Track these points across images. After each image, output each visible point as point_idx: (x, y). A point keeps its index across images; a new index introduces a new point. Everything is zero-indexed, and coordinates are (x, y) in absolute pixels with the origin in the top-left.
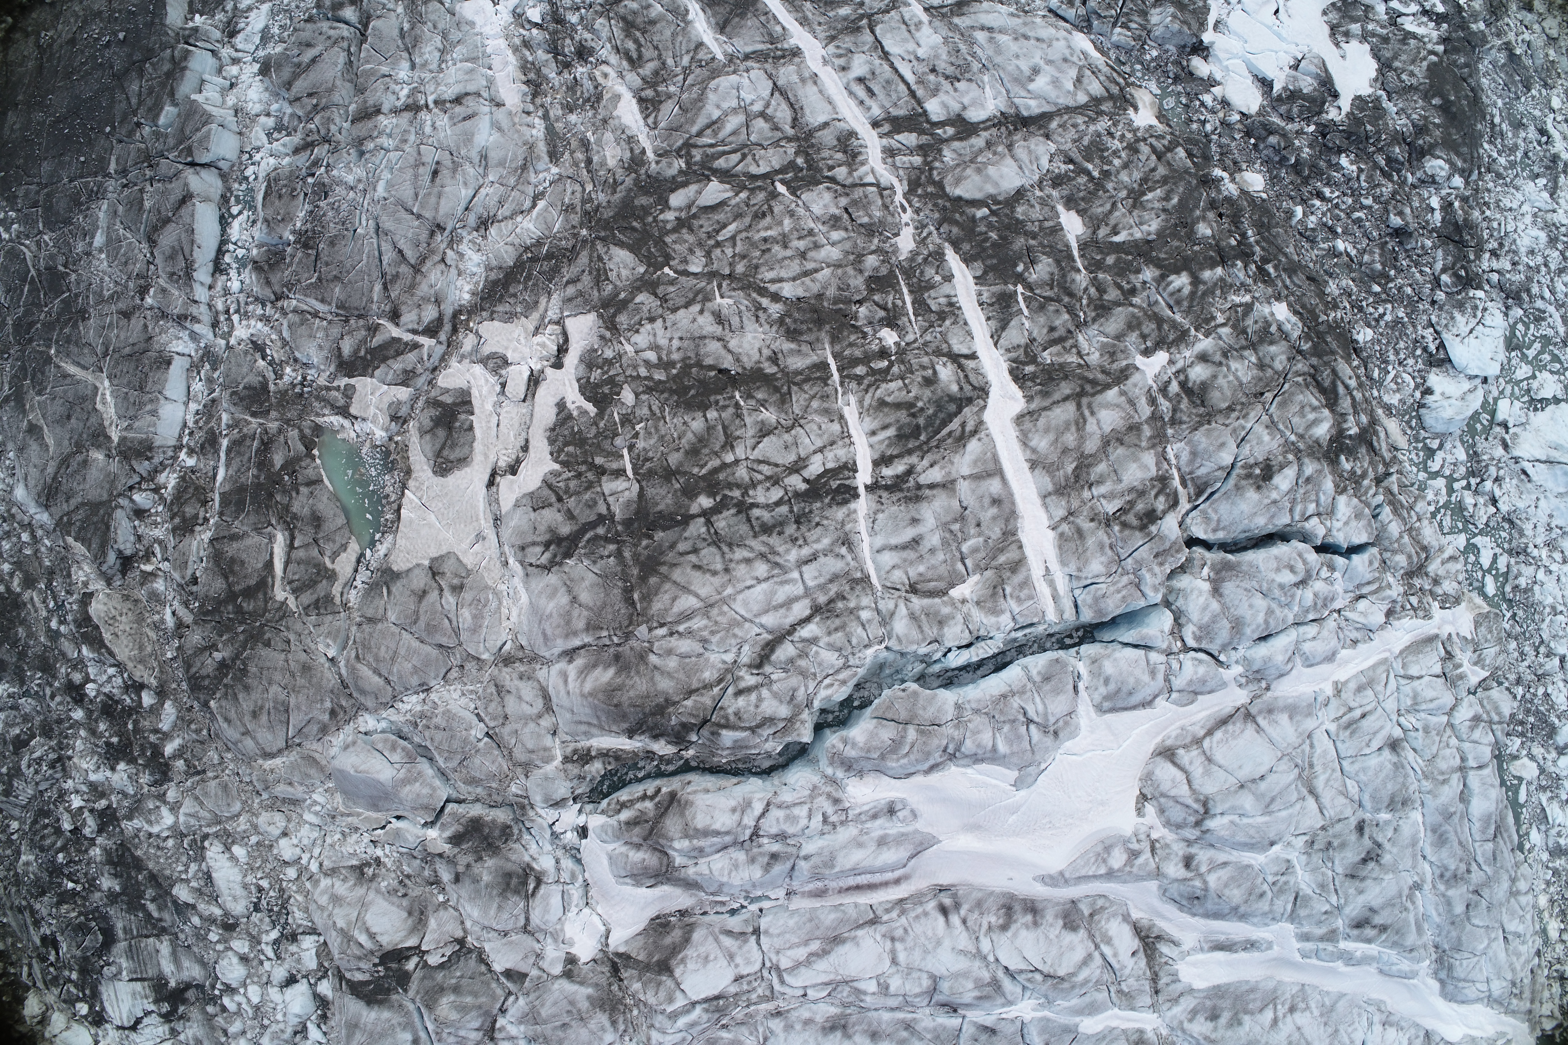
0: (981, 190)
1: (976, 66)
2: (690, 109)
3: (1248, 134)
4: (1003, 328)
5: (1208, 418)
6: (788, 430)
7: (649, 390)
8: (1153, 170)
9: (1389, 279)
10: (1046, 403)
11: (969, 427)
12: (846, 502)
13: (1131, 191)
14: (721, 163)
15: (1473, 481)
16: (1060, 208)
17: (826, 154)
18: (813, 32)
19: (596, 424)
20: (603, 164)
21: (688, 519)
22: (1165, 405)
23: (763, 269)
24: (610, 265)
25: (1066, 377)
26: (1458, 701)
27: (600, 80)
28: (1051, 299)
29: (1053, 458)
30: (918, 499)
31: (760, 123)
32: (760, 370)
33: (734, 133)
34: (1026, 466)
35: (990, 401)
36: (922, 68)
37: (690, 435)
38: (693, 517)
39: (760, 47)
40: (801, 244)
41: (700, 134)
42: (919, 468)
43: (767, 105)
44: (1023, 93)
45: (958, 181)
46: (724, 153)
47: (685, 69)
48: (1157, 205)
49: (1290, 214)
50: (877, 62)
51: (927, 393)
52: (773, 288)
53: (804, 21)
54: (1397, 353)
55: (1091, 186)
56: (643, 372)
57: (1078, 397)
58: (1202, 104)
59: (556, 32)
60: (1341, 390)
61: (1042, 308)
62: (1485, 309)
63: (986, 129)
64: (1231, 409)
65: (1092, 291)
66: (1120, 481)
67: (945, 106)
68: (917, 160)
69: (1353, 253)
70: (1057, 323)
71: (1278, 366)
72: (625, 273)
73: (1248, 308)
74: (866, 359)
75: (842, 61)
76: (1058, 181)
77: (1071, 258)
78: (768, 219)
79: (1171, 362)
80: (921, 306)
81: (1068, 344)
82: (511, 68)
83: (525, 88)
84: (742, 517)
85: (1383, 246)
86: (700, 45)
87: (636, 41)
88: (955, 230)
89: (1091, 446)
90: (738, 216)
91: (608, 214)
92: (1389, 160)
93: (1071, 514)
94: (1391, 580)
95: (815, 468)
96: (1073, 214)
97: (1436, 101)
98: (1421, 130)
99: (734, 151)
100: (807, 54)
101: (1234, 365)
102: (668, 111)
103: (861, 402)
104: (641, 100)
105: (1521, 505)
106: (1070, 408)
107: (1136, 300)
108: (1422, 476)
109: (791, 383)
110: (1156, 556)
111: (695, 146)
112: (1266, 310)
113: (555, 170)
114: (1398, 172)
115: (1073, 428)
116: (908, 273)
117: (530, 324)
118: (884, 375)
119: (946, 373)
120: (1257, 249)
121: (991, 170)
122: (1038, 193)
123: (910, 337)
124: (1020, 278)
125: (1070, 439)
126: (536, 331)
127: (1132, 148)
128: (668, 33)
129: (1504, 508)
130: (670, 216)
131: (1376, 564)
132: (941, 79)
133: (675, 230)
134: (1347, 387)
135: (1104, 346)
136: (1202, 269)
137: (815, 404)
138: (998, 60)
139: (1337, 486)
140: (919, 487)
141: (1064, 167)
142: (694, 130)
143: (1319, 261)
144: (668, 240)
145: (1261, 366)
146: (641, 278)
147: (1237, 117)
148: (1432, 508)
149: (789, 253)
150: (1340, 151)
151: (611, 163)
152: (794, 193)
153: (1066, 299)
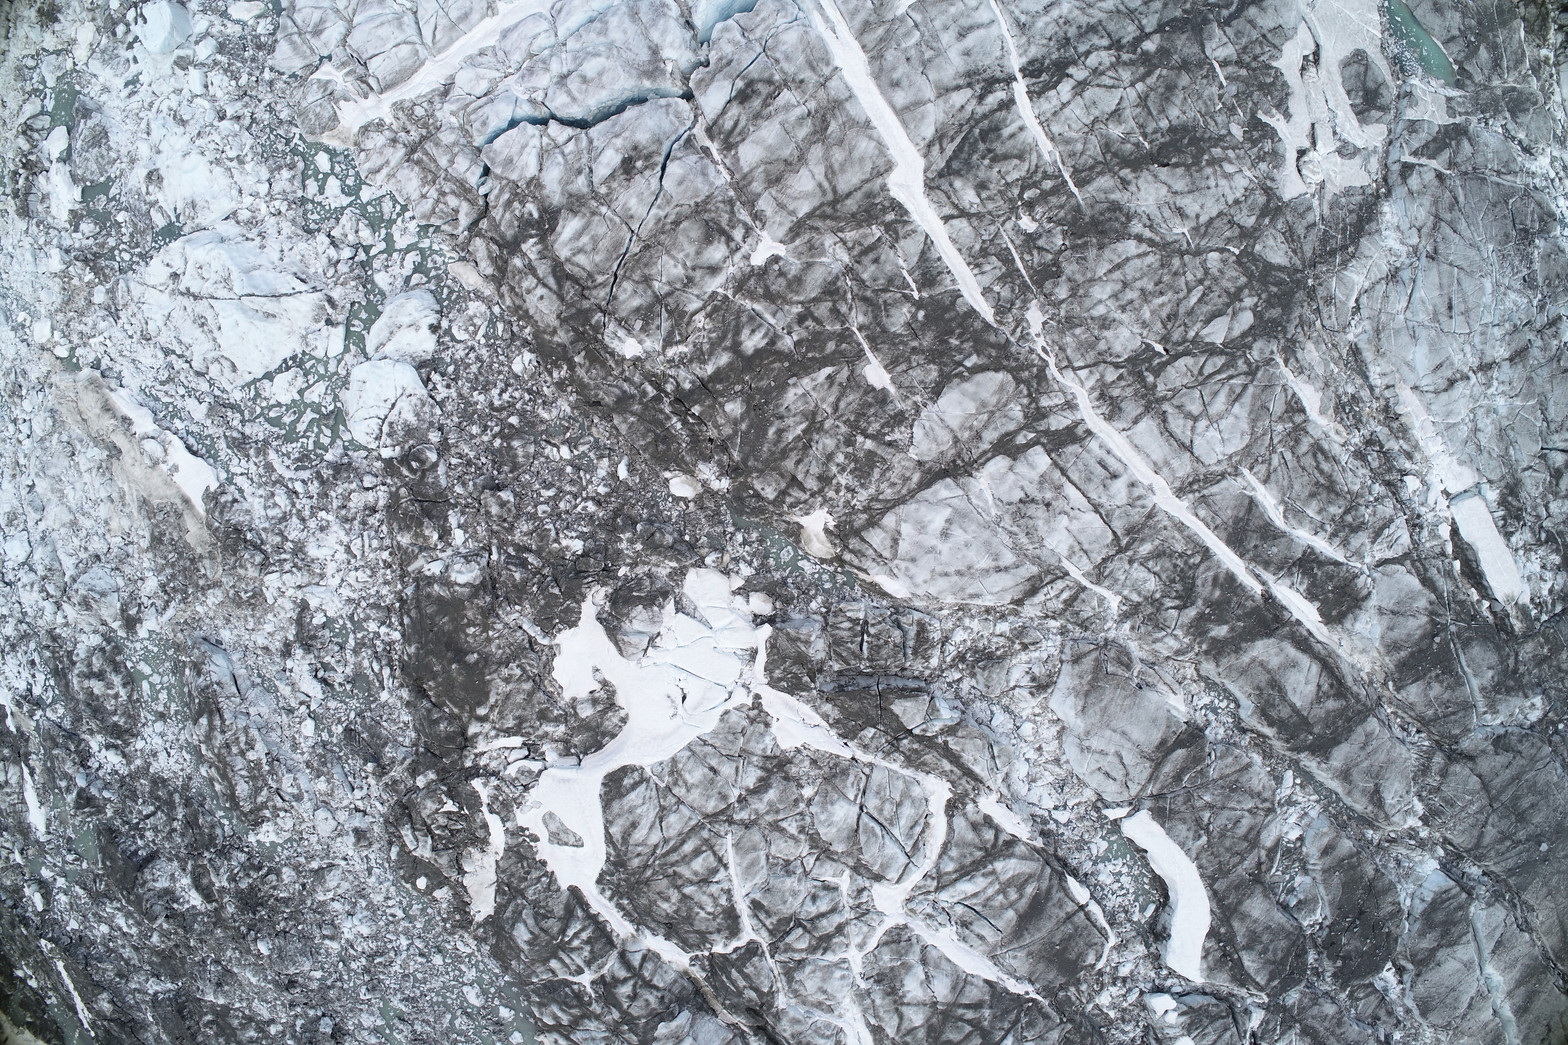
0: (978, 384)
1: (1007, 522)
2: (1259, 411)
3: (692, 547)
4: (923, 253)
5: (699, 209)
6: (1096, 120)
7: (1221, 138)
8: (798, 462)
9: (500, 434)
10: (867, 187)
11: (936, 149)
12: (1031, 63)
13: (820, 429)
14: (1220, 361)
15: (362, 256)
16: (892, 389)
17: (1129, 391)
18: (1170, 518)
19: (1255, 104)
20: (1317, 343)
21: (1160, 29)
22: (744, 215)
23: (1157, 265)
24: (1285, 247)
25: (853, 215)
26: (344, 42)
27: (1341, 428)
28: (885, 290)
29: (851, 134)
30: (968, 74)
31: (1195, 408)
32: (1134, 171)
33: (1215, 394)
34: (874, 123)
35: (921, 178)
36: (1058, 504)
37: (1178, 102)
38: (1155, 32)
39: (1215, 489)
40: (1130, 295)
41: (1245, 387)
42: (974, 102)
43: (1193, 429)
44: (955, 502)
45: (1002, 388)
46: (1218, 372)
47: (1274, 451)
48: (790, 421)
49: (631, 468)
50: (1104, 500)
51: (982, 174)
52: (1144, 247)
53: (1180, 527)
54: (478, 359)
55: (863, 425)
56: (1231, 154)
57: (838, 199)
58: (750, 564)
59: (1389, 470)
60: (551, 281)
61: (890, 281)
62: (378, 438)
63: (985, 453)
64: (676, 223)
65: (844, 309)
66: (782, 124)
67: (1032, 466)
68: (1045, 402)
69: (548, 450)
70: (873, 268)
71: (628, 285)
72: (1271, 242)
73: (668, 342)
74: (1044, 196)
75: (1137, 492)
76: (899, 419)
77: (871, 339)
78: (1164, 315)
79: (747, 257)
80: (1006, 258)
81: (858, 249)
82: (1417, 424)
83: (1399, 410)
84: (1115, 37)
85: (515, 467)
86: (1266, 481)
87: (1321, 472)
88: (992, 338)
89: (816, 152)
90: (1190, 313)
91: (1300, 295)
92: (523, 564)
93: (823, 85)
94: (453, 120)
95: (1065, 88)
96: (878, 386)
97: (473, 658)
98: (489, 612)
99: (1211, 376)
100: (1170, 493)
101: (679, 271)
102: (1277, 406)
103: (1040, 156)
104: (1303, 411)
105: (302, 246)
106: (843, 186)
107: (797, 309)
108: (425, 244)
109: (1106, 163)
110: (729, 63)
111: (1246, 374)
112: (648, 344)
113: (1350, 337)
114: (509, 556)
115: (836, 166)
116: (1025, 288)
117: (1331, 190)
118: (1026, 184)
119: (969, 197)
120: (667, 410)
121: (972, 408)
122: (918, 398)
123: (1009, 225)
124: (919, 305)
125: (838, 155)
126: (1322, 185)
127: (825, 479)
128: (1297, 487)
129: (322, 238)
130: (1249, 302)
131: (477, 125)
132: (1038, 496)
133: (1240, 289)
134: (545, 285)
135: (823, 253)
136: (730, 364)
137: (1079, 147)
138: (986, 534)
139: (540, 186)
140: (969, 85)
141: (896, 436)
142: (1251, 390)
143: (585, 431)
144: (1243, 280)
145: (647, 280)
146: (1256, 239)
147: (708, 560)
148: (408, 215)
149: (1138, 284)
150: (585, 554)
151: (1310, 346)
152: (1148, 345)
153: (869, 293)
